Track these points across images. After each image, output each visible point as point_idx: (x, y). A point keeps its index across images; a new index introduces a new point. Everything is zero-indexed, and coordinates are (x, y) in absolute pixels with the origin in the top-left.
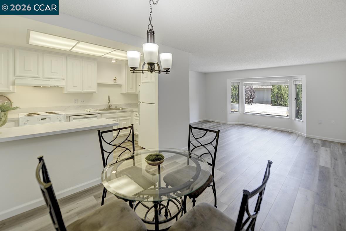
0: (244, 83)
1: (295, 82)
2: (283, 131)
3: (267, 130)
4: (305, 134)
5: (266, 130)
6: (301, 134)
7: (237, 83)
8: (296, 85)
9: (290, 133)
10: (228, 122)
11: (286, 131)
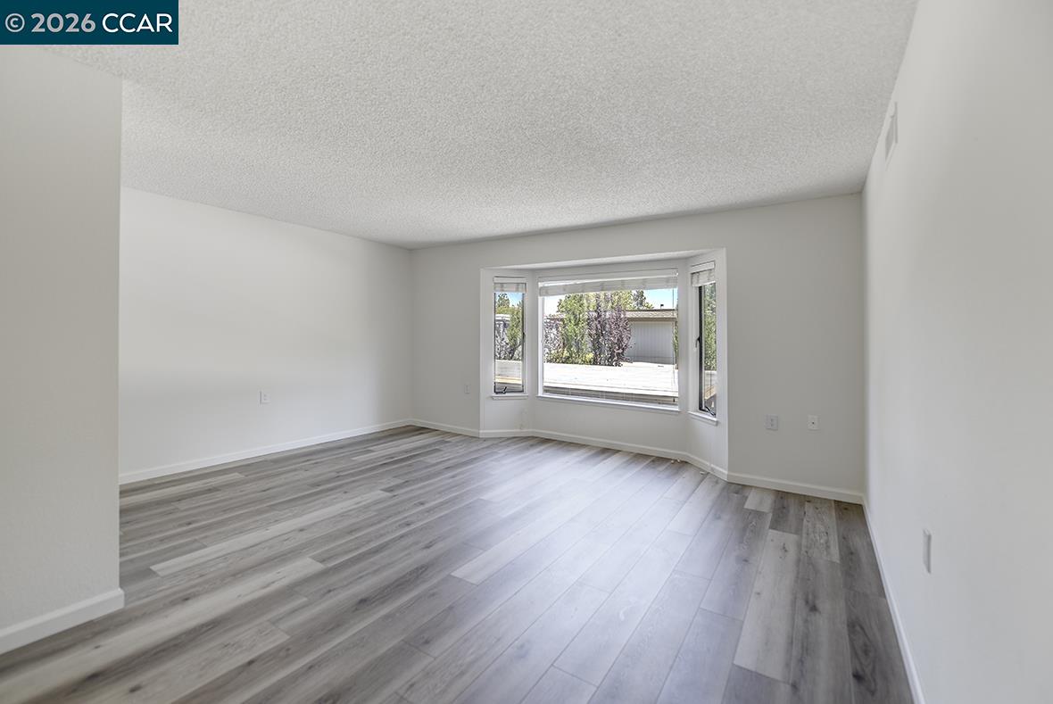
0: (540, 285)
1: (695, 276)
2: (658, 460)
3: (609, 457)
4: (723, 472)
5: (606, 455)
6: (713, 469)
7: (518, 284)
8: (700, 288)
9: (680, 465)
10: (483, 432)
11: (668, 460)
